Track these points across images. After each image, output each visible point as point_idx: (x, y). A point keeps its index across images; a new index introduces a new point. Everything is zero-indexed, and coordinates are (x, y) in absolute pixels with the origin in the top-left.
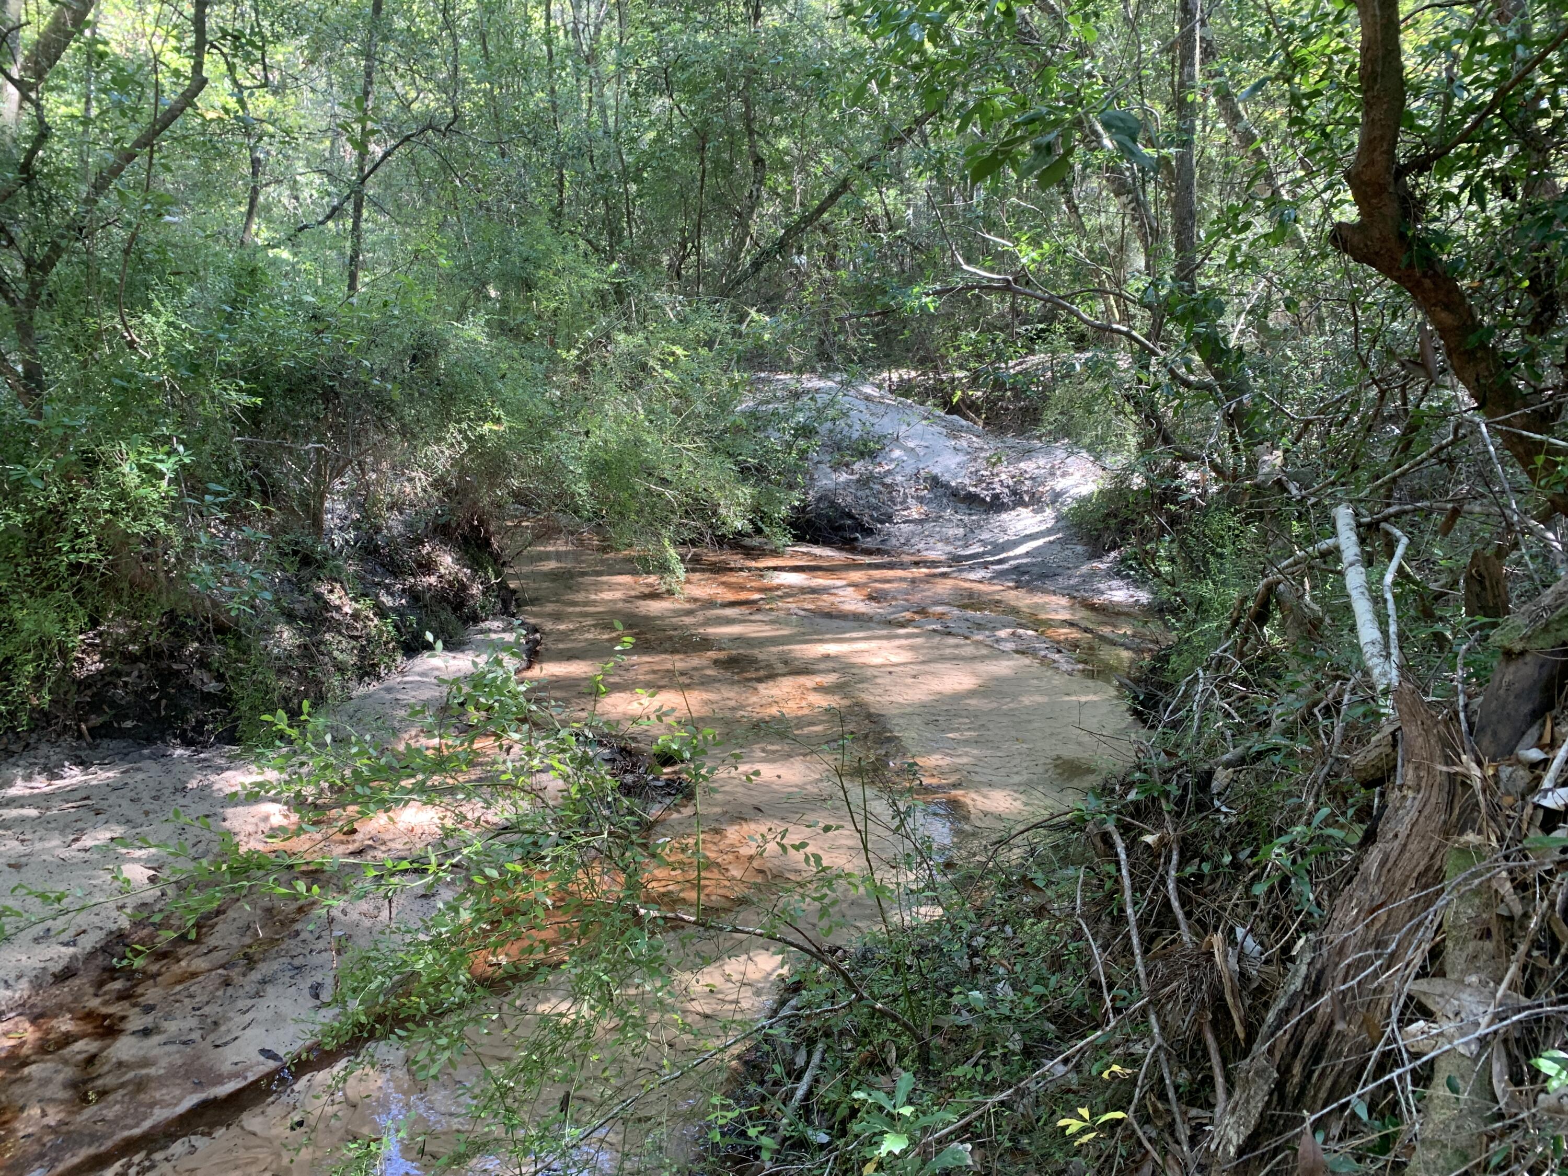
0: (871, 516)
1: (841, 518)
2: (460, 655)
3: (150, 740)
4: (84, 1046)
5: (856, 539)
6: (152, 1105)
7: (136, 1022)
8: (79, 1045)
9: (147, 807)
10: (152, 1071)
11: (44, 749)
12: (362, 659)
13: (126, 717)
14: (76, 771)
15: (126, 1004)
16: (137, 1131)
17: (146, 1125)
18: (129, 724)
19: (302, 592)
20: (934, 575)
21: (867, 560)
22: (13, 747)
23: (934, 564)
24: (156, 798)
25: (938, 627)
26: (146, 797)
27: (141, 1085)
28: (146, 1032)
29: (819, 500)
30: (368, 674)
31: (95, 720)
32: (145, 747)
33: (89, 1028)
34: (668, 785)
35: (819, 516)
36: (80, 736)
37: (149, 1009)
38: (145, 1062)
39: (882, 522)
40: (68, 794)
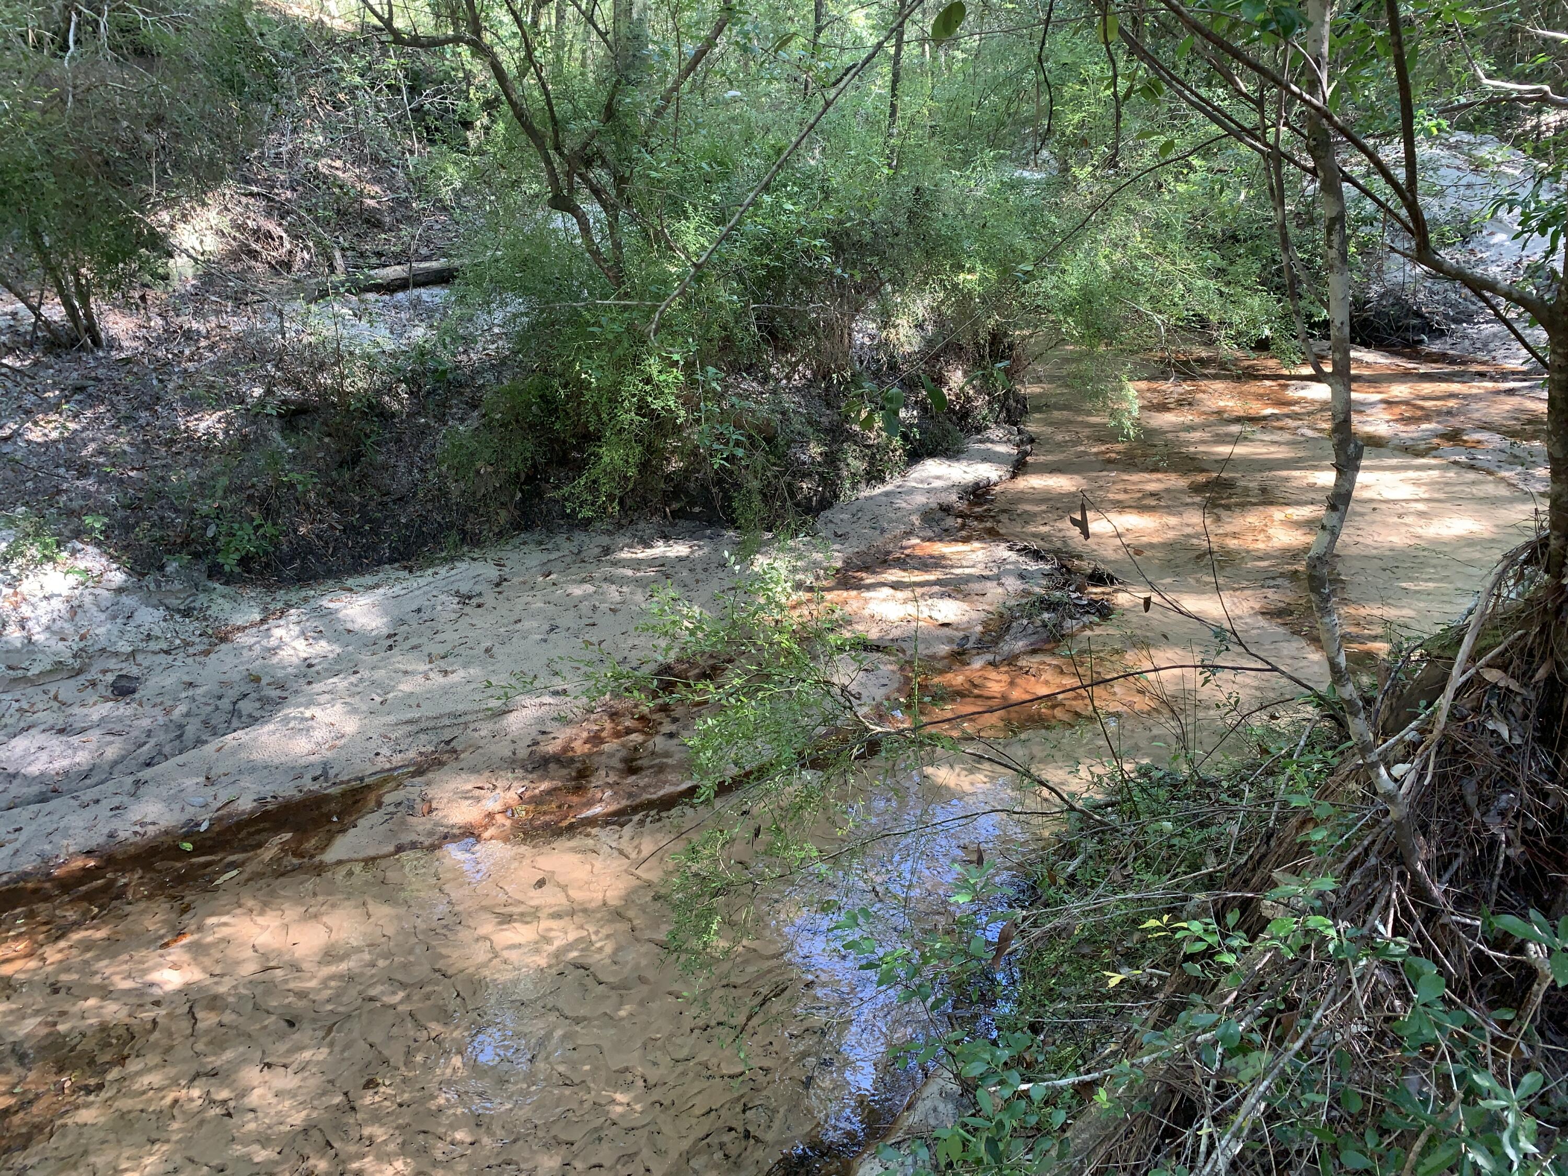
0: (1446, 316)
1: (1407, 316)
2: (956, 464)
3: (710, 524)
4: (636, 737)
5: (1421, 342)
6: (665, 783)
7: (667, 728)
8: (633, 736)
9: (699, 576)
10: (669, 761)
11: (642, 525)
12: (871, 464)
13: (694, 504)
14: (661, 543)
15: (663, 714)
16: (654, 797)
17: (661, 793)
18: (697, 510)
19: (829, 405)
20: (1498, 392)
21: (1423, 369)
22: (623, 522)
23: (1504, 376)
24: (705, 570)
25: (1463, 459)
26: (699, 570)
27: (661, 769)
28: (671, 735)
29: (1382, 296)
30: (875, 478)
31: (675, 506)
32: (707, 528)
33: (640, 726)
34: (1089, 604)
35: (1378, 314)
36: (665, 516)
37: (675, 720)
38: (667, 754)
39: (1458, 322)
40: (651, 563)
